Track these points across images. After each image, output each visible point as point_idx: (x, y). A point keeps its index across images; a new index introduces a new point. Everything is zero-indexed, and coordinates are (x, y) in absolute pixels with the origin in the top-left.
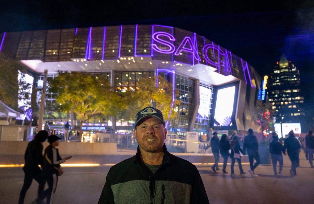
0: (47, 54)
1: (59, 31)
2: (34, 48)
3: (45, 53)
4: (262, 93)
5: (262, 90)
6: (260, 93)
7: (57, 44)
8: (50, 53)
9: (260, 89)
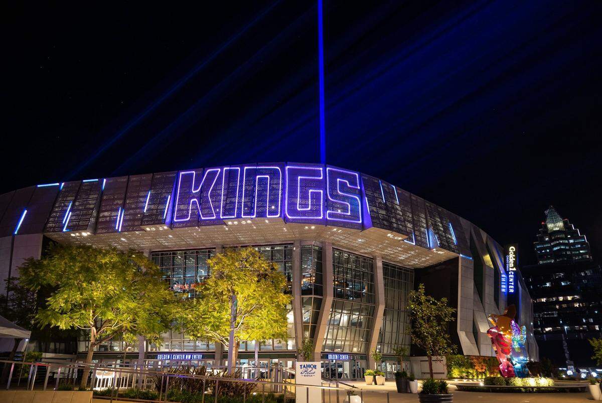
0: (100, 220)
1: (124, 179)
2: (80, 210)
3: (98, 217)
4: (508, 278)
5: (507, 273)
6: (503, 280)
7: (120, 202)
8: (106, 217)
9: (502, 270)
